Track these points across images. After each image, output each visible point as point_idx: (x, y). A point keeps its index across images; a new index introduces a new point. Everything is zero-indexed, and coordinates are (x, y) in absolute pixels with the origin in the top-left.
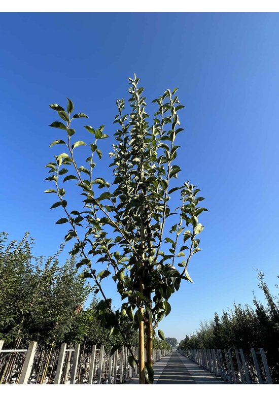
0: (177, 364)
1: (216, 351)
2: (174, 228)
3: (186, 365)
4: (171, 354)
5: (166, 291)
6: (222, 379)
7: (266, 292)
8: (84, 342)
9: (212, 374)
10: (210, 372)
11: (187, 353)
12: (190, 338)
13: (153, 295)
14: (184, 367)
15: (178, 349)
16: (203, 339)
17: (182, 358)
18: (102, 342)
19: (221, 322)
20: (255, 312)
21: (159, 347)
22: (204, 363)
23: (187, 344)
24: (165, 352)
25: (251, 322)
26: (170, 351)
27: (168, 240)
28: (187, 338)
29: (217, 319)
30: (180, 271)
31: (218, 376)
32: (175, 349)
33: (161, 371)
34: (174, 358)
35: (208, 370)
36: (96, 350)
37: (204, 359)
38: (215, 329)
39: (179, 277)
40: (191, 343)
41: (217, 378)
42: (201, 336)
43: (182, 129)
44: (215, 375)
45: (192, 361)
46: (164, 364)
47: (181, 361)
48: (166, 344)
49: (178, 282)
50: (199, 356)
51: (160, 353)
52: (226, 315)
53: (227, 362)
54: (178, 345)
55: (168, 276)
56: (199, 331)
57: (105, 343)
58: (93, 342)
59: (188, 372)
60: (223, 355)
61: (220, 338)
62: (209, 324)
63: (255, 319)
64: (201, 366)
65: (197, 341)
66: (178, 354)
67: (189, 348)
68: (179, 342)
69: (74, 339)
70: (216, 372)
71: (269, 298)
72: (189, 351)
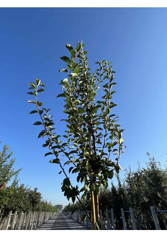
0: (62, 221)
3: (67, 221)
4: (58, 215)
6: (87, 228)
8: (3, 209)
9: (82, 225)
10: (81, 224)
11: (68, 214)
12: (71, 204)
14: (66, 222)
15: (63, 211)
17: (65, 217)
18: (16, 209)
20: (110, 189)
21: (52, 211)
22: (78, 219)
23: (68, 208)
24: (55, 213)
25: (108, 194)
26: (58, 213)
31: (85, 226)
32: (60, 211)
33: (51, 226)
34: (60, 217)
35: (80, 223)
36: (11, 214)
40: (72, 207)
41: (84, 227)
43: (116, 84)
44: (84, 225)
45: (71, 218)
46: (54, 221)
47: (64, 219)
48: (56, 208)
51: (52, 214)
54: (63, 209)
57: (18, 210)
58: (10, 209)
59: (68, 225)
63: (110, 193)
64: (76, 221)
66: (62, 214)
67: (70, 211)
68: (64, 207)
70: (84, 223)
71: (119, 181)
72: (70, 212)
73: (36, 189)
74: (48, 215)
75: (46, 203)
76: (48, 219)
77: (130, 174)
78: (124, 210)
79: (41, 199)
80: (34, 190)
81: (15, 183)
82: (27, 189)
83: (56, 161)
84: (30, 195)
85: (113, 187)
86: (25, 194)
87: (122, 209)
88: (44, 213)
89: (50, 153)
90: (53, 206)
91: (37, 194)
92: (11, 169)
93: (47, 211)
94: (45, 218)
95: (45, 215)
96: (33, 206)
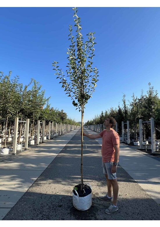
1: (100, 125)
2: (89, 86)
5: (87, 99)
7: (124, 103)
11: (88, 127)
12: (90, 121)
13: (84, 100)
16: (95, 121)
18: (52, 121)
19: (104, 115)
20: (118, 110)
21: (76, 125)
22: (94, 129)
23: (88, 124)
24: (78, 126)
27: (88, 89)
28: (88, 121)
29: (102, 114)
30: (90, 95)
36: (50, 123)
37: (94, 128)
38: (101, 117)
39: (90, 97)
40: (90, 123)
42: (94, 121)
49: (89, 98)
50: (92, 127)
52: (106, 112)
53: (103, 128)
55: (88, 96)
56: (94, 119)
57: (54, 121)
60: (102, 126)
61: (102, 120)
62: (99, 116)
65: (93, 122)
68: (84, 123)
69: (42, 119)
71: (125, 105)
72: (89, 126)
73: (62, 111)
74: (73, 127)
75: (71, 120)
76: (73, 129)
77: (136, 100)
78: (124, 123)
79: (67, 117)
80: (61, 111)
81: (48, 106)
82: (56, 110)
83: (70, 96)
84: (59, 114)
85: (120, 109)
86: (56, 113)
87: (123, 122)
88: (70, 125)
89: (67, 93)
90: (76, 122)
91: (64, 113)
92: (44, 97)
93: (72, 124)
94: (71, 128)
95: (71, 126)
96: (62, 120)
